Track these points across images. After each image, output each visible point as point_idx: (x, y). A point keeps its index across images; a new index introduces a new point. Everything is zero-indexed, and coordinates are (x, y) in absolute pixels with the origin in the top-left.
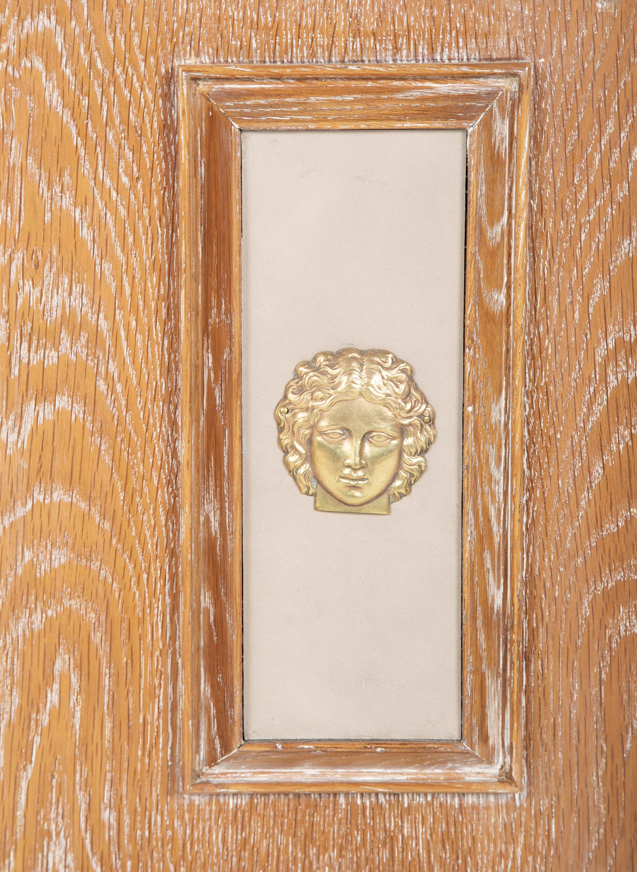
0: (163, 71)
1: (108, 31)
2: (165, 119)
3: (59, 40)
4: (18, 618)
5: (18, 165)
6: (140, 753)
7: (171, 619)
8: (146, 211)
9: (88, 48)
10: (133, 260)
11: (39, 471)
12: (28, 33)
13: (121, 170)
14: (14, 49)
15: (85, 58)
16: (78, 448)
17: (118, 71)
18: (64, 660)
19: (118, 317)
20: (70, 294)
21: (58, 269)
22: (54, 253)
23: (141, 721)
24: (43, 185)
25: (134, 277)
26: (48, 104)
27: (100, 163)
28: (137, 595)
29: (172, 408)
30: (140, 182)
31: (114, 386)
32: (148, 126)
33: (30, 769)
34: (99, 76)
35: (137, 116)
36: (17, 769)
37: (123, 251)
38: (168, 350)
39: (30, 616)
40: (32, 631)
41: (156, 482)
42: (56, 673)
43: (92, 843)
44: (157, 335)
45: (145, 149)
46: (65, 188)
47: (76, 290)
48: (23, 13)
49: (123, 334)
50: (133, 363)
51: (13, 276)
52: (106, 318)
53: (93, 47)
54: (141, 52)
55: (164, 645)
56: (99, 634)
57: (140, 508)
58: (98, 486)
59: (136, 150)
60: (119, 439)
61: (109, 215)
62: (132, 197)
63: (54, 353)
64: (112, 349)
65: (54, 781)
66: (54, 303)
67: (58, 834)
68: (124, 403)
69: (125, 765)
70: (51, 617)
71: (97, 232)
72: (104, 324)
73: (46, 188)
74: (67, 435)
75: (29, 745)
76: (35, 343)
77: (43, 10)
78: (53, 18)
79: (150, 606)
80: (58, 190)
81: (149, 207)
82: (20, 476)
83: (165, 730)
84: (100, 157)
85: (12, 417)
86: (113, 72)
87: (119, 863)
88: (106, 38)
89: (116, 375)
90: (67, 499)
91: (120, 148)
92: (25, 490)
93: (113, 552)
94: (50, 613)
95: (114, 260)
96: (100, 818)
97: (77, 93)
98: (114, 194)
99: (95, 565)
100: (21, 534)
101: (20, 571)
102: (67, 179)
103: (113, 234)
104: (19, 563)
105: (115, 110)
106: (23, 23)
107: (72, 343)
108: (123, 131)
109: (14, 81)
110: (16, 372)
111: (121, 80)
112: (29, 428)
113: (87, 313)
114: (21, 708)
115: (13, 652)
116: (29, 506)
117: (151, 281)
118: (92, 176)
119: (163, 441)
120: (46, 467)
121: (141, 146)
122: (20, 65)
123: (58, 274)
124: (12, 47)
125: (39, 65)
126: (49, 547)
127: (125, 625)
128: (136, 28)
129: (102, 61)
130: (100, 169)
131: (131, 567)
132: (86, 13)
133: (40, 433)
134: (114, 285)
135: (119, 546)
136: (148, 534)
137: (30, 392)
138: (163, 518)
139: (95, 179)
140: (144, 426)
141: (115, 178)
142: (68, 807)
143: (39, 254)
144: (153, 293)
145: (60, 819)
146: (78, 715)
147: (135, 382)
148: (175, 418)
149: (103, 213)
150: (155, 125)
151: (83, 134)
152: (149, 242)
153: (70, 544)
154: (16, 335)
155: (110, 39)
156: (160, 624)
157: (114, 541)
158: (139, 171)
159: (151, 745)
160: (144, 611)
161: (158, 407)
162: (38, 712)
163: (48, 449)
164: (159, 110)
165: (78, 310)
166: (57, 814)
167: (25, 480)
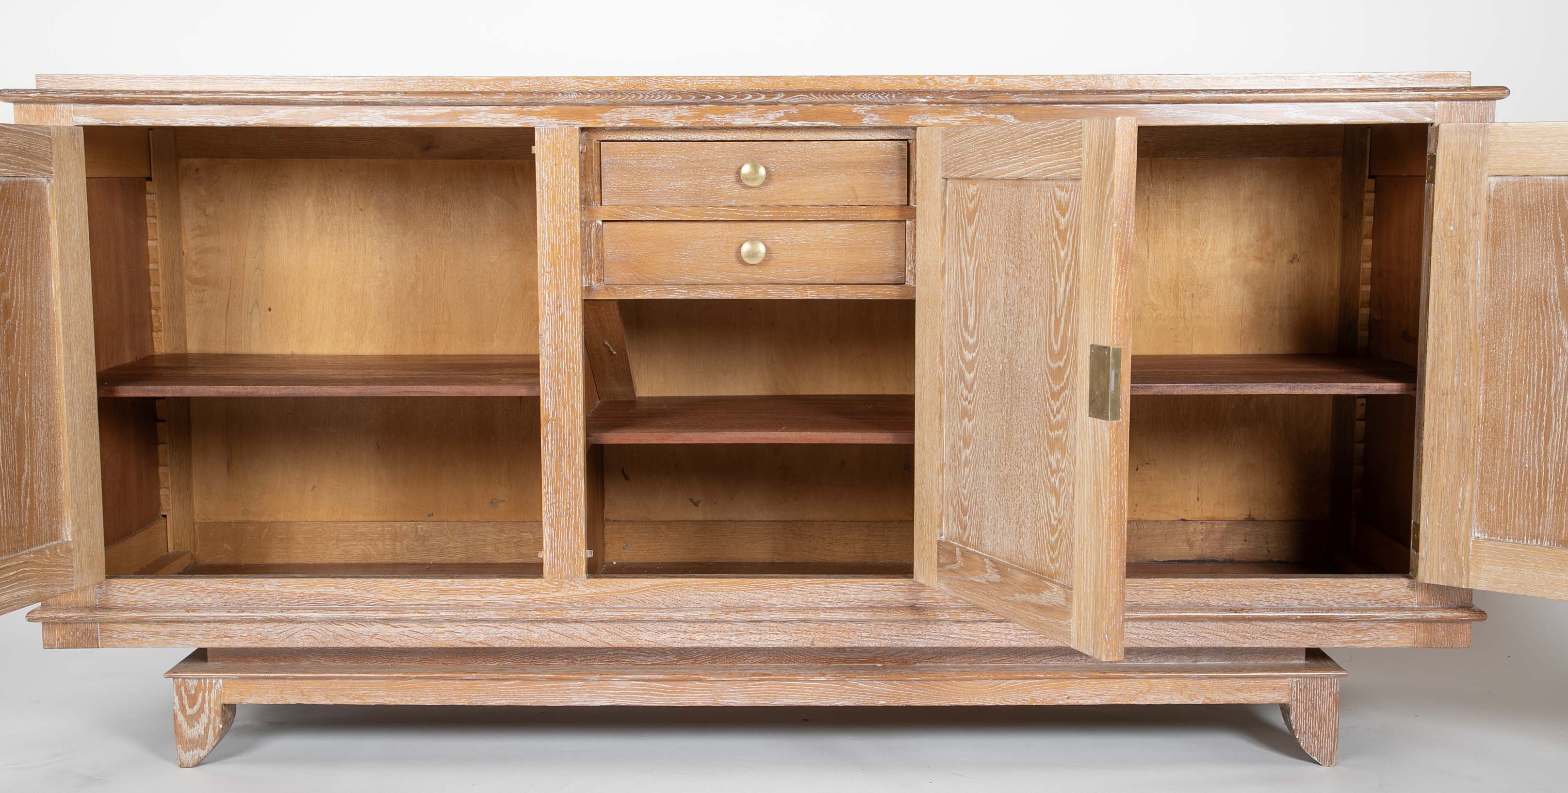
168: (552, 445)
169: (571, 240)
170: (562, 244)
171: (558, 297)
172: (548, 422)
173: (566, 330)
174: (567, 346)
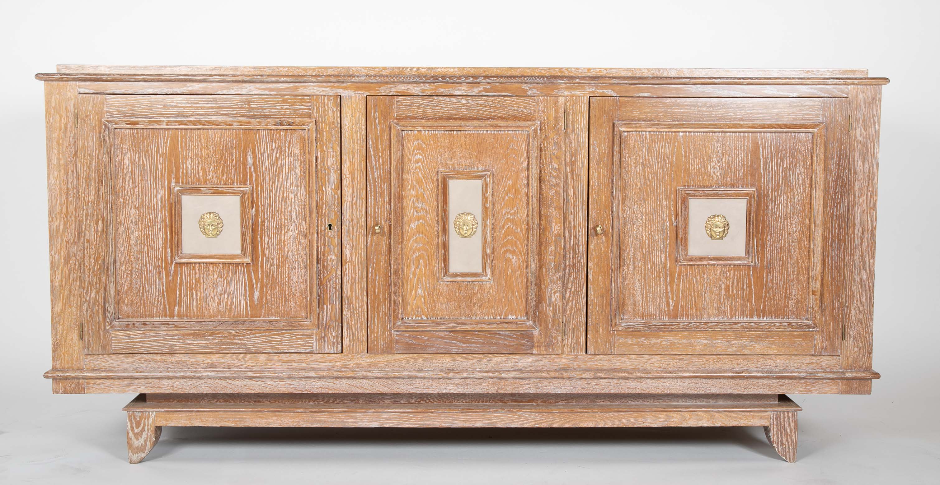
1: (429, 165)
3: (421, 167)
4: (414, 255)
5: (415, 185)
12: (417, 166)
14: (415, 168)
15: (425, 169)
16: (423, 228)
17: (430, 171)
18: (421, 261)
19: (430, 208)
21: (421, 201)
22: (420, 198)
26: (420, 176)
27: (427, 185)
31: (429, 219)
33: (416, 278)
34: (427, 172)
36: (414, 278)
40: (417, 257)
42: (420, 263)
47: (423, 204)
51: (414, 202)
52: (428, 208)
53: (427, 168)
55: (437, 258)
56: (426, 257)
57: (433, 237)
58: (427, 234)
60: (430, 227)
61: (428, 193)
63: (420, 214)
64: (429, 213)
65: (420, 280)
66: (420, 206)
67: (421, 288)
68: (430, 221)
69: (431, 278)
70: (419, 254)
71: (427, 195)
73: (419, 189)
74: (422, 226)
75: (416, 274)
76: (417, 212)
77: (419, 162)
78: (421, 164)
79: (435, 252)
80: (421, 189)
85: (414, 223)
89: (429, 217)
90: (422, 236)
92: (415, 234)
93: (429, 245)
95: (429, 199)
96: (427, 286)
97: (424, 174)
98: (429, 190)
99: (426, 247)
100: (415, 242)
101: (415, 247)
102: (422, 187)
103: (429, 196)
105: (430, 177)
106: (416, 164)
107: (423, 212)
109: (415, 173)
110: (414, 217)
112: (416, 225)
114: (415, 268)
115: (414, 259)
120: (419, 231)
122: (416, 171)
126: (419, 243)
129: (428, 170)
131: (431, 247)
132: (425, 163)
133: (418, 226)
134: (429, 203)
137: (416, 219)
139: (427, 187)
141: (429, 187)
142: (422, 284)
143: (418, 199)
145: (421, 286)
146: (423, 269)
151: (425, 181)
153: (422, 243)
154: (414, 211)
155: (429, 167)
157: (429, 243)
162: (417, 269)
163: (419, 229)
165: (424, 207)
168: (348, 276)
169: (361, 159)
170: (356, 162)
171: (353, 192)
172: (346, 263)
173: (357, 210)
174: (358, 219)
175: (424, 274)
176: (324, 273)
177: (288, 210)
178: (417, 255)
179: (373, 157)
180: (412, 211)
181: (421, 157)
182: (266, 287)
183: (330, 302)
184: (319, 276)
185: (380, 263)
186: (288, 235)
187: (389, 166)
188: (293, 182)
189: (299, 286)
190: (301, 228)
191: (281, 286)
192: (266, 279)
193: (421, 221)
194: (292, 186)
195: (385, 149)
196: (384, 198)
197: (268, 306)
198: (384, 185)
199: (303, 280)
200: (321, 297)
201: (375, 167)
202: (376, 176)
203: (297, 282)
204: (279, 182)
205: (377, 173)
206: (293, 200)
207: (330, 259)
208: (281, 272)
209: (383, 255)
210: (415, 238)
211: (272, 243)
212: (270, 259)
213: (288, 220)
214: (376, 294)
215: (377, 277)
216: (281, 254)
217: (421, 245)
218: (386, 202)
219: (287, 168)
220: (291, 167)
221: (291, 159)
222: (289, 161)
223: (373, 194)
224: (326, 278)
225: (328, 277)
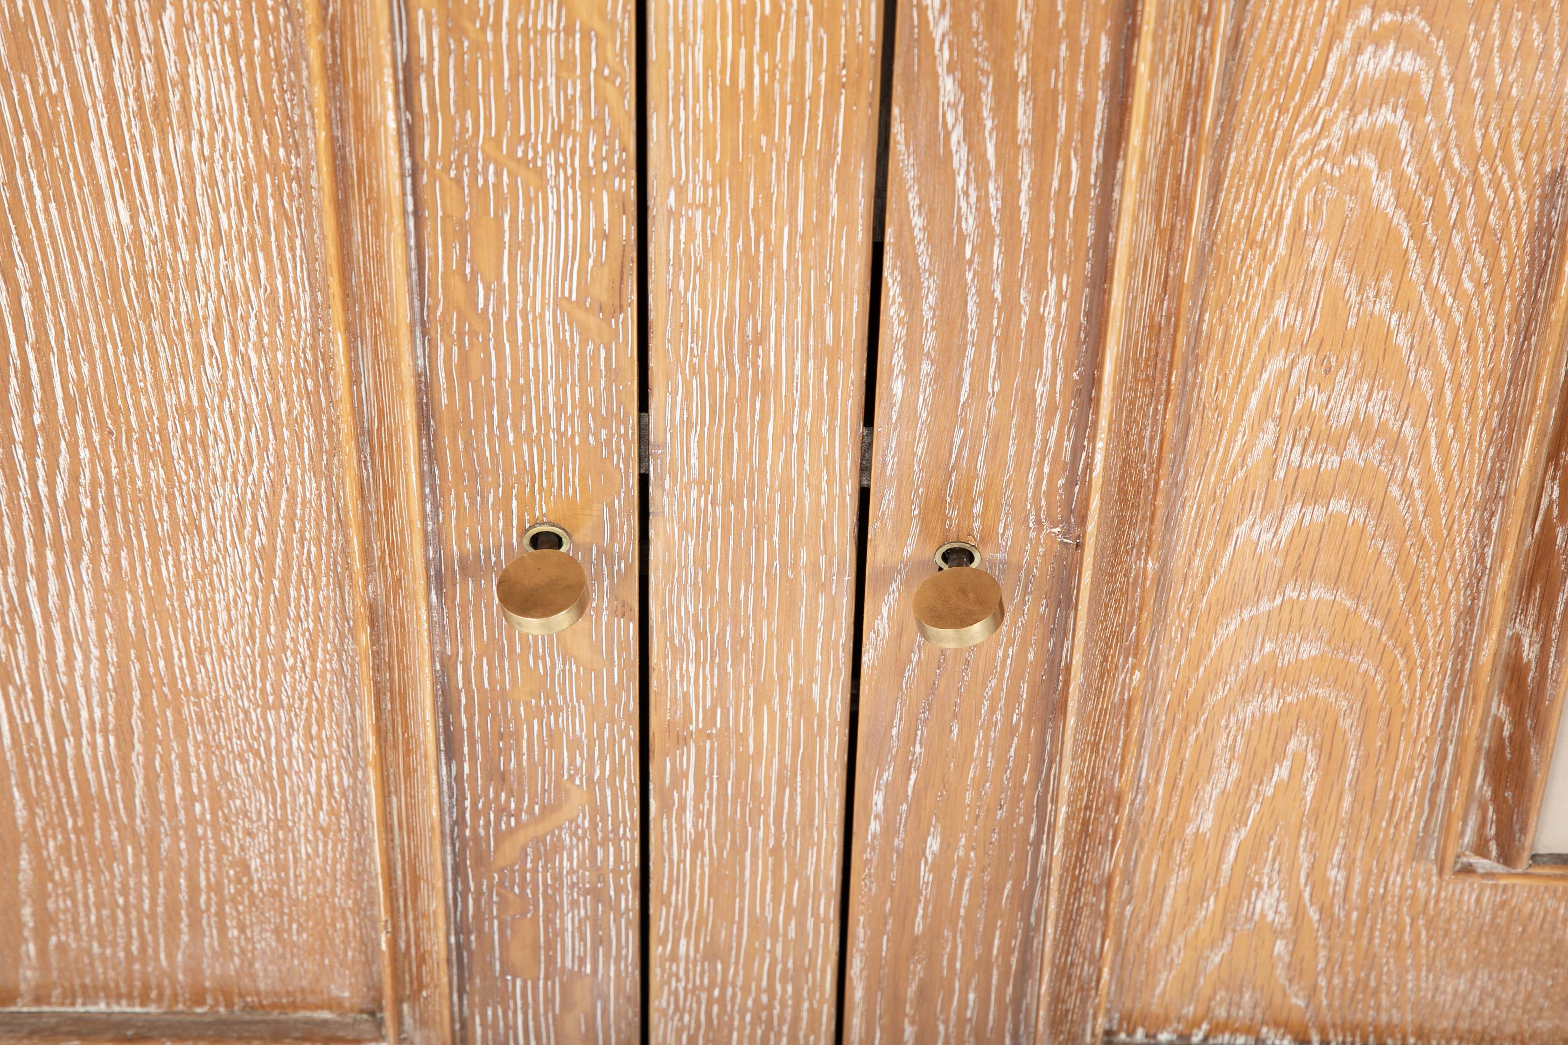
0: (1548, 169)
1: (1477, 126)
2: (1540, 222)
3: (1404, 137)
4: (1248, 702)
5: (1321, 267)
6: (1384, 824)
7: (1447, 711)
8: (1490, 319)
9: (1444, 145)
10: (1463, 368)
11: (1296, 569)
12: (1360, 129)
13: (1464, 275)
14: (1337, 146)
15: (1437, 155)
16: (1352, 550)
17: (1482, 170)
18: (1301, 742)
19: (1429, 424)
20: (1368, 400)
21: (1356, 376)
22: (1355, 358)
23: (1391, 796)
24: (1352, 290)
25: (1460, 385)
26: (1375, 204)
27: (1437, 267)
28: (1406, 687)
29: (1486, 515)
30: (1489, 288)
31: (1411, 491)
32: (1513, 229)
33: (1243, 832)
34: (1455, 174)
35: (1499, 218)
36: (1228, 830)
37: (1450, 358)
38: (1493, 459)
39: (1264, 700)
40: (1264, 714)
41: (1450, 585)
42: (1289, 752)
43: (1311, 896)
44: (1480, 443)
45: (1503, 253)
46: (1382, 293)
47: (1377, 396)
48: (1358, 106)
49: (1433, 441)
50: (1443, 469)
51: (1293, 381)
52: (1413, 425)
53: (1452, 143)
54: (1520, 150)
55: (1432, 733)
56: (1349, 721)
57: (1424, 609)
58: (1372, 586)
59: (1492, 255)
60: (1408, 543)
61: (1437, 321)
62: (1475, 304)
63: (1336, 459)
64: (1415, 457)
65: (1272, 843)
66: (1345, 409)
67: (1270, 886)
68: (1421, 509)
69: (1364, 834)
70: (1291, 703)
71: (1417, 339)
72: (1408, 431)
73: (1354, 293)
74: (1339, 538)
75: (1246, 813)
76: (1311, 447)
77: (1387, 103)
78: (1400, 112)
79: (1421, 697)
80: (1371, 295)
81: (1497, 314)
82: (1270, 574)
83: (1420, 806)
84: (1437, 261)
85: (1269, 517)
86: (1475, 171)
87: (1342, 913)
88: (1473, 134)
89: (1416, 481)
90: (1329, 597)
91: (1468, 250)
92: (1274, 586)
93: (1380, 649)
94: (1289, 699)
95: (1436, 366)
96: (1324, 876)
97: (1419, 193)
98: (1449, 300)
99: (1355, 659)
100: (1262, 628)
101: (1256, 660)
102: (1386, 283)
103: (1440, 342)
104: (1256, 653)
105: (1470, 212)
106: (1355, 116)
107: (1361, 449)
108: (1476, 234)
109: (1331, 179)
110: (1282, 475)
111: (1485, 180)
112: (1290, 529)
113: (1387, 420)
114: (1239, 780)
115: (1238, 730)
116: (1278, 601)
117: (1484, 390)
118: (1422, 280)
119: (1468, 545)
120: (1307, 564)
121: (1499, 250)
122: (1343, 163)
123: (1358, 378)
124: (1335, 144)
125: (1370, 162)
126: (1298, 640)
127: (1385, 714)
128: (1519, 124)
129: (1461, 159)
130: (1435, 274)
131: (1402, 663)
132: (1449, 106)
133: (1304, 534)
134: (1431, 392)
135: (1390, 643)
136: (1430, 633)
137: (1297, 494)
138: (1453, 620)
139: (1425, 284)
140: (1445, 532)
141: (1454, 283)
142: (1286, 865)
143: (1333, 360)
144: (1484, 402)
145: (1275, 874)
146: (1311, 789)
147: (1440, 489)
148: (1489, 526)
149: (1429, 320)
150: (1524, 228)
151: (1418, 236)
152: (1489, 350)
153: (1325, 639)
154: (1288, 438)
155: (1478, 135)
156: (1431, 715)
157: (1384, 638)
158: (1489, 276)
159: (1400, 819)
160: (1411, 702)
161: (1467, 513)
162: (1261, 783)
163: (1311, 552)
164: (1532, 213)
165: (1377, 416)
166: (1272, 870)
167: (1276, 578)
168: (698, 814)
169: (833, 78)
170: (783, 89)
171: (749, 308)
172: (682, 741)
173: (784, 431)
174: (786, 488)
175: (1316, 814)
176: (502, 810)
177: (170, 399)
178: (1272, 705)
179: (948, 86)
180: (1266, 439)
181: (1409, 63)
182: (37, 849)
183: (551, 961)
184: (460, 822)
185: (962, 771)
186: (186, 558)
187: (1097, 157)
188: (193, 210)
189: (304, 850)
190: (291, 519)
191: (153, 836)
192: (30, 805)
193: (1338, 505)
194: (193, 239)
195: (1072, 27)
196: (1029, 379)
197: (62, 948)
198: (1041, 285)
199: (332, 812)
200: (485, 939)
201: (960, 157)
202: (969, 225)
203: (281, 824)
204: (65, 203)
205: (983, 198)
206: (207, 338)
207: (554, 736)
208: (148, 766)
209: (990, 723)
210: (1265, 606)
211: (52, 601)
212: (48, 697)
213: (180, 466)
214: (919, 927)
215: (933, 845)
216: (135, 669)
217: (1309, 650)
218: (1041, 402)
219: (128, 105)
220: (161, 106)
221: (155, 43)
222: (137, 58)
223: (930, 341)
224: (521, 838)
225: (534, 831)
